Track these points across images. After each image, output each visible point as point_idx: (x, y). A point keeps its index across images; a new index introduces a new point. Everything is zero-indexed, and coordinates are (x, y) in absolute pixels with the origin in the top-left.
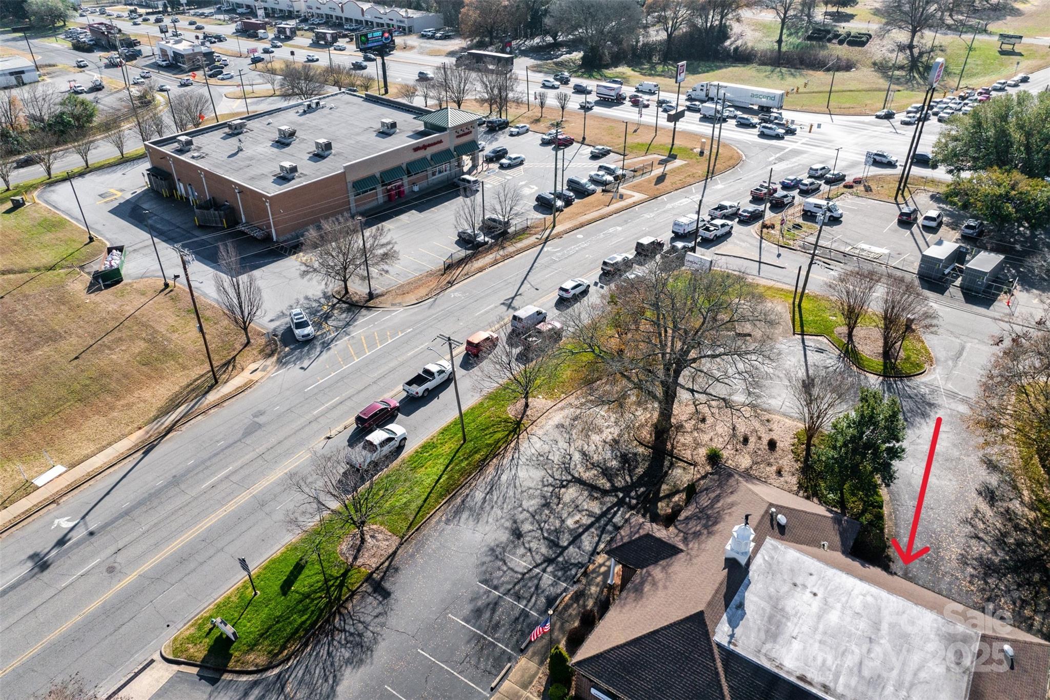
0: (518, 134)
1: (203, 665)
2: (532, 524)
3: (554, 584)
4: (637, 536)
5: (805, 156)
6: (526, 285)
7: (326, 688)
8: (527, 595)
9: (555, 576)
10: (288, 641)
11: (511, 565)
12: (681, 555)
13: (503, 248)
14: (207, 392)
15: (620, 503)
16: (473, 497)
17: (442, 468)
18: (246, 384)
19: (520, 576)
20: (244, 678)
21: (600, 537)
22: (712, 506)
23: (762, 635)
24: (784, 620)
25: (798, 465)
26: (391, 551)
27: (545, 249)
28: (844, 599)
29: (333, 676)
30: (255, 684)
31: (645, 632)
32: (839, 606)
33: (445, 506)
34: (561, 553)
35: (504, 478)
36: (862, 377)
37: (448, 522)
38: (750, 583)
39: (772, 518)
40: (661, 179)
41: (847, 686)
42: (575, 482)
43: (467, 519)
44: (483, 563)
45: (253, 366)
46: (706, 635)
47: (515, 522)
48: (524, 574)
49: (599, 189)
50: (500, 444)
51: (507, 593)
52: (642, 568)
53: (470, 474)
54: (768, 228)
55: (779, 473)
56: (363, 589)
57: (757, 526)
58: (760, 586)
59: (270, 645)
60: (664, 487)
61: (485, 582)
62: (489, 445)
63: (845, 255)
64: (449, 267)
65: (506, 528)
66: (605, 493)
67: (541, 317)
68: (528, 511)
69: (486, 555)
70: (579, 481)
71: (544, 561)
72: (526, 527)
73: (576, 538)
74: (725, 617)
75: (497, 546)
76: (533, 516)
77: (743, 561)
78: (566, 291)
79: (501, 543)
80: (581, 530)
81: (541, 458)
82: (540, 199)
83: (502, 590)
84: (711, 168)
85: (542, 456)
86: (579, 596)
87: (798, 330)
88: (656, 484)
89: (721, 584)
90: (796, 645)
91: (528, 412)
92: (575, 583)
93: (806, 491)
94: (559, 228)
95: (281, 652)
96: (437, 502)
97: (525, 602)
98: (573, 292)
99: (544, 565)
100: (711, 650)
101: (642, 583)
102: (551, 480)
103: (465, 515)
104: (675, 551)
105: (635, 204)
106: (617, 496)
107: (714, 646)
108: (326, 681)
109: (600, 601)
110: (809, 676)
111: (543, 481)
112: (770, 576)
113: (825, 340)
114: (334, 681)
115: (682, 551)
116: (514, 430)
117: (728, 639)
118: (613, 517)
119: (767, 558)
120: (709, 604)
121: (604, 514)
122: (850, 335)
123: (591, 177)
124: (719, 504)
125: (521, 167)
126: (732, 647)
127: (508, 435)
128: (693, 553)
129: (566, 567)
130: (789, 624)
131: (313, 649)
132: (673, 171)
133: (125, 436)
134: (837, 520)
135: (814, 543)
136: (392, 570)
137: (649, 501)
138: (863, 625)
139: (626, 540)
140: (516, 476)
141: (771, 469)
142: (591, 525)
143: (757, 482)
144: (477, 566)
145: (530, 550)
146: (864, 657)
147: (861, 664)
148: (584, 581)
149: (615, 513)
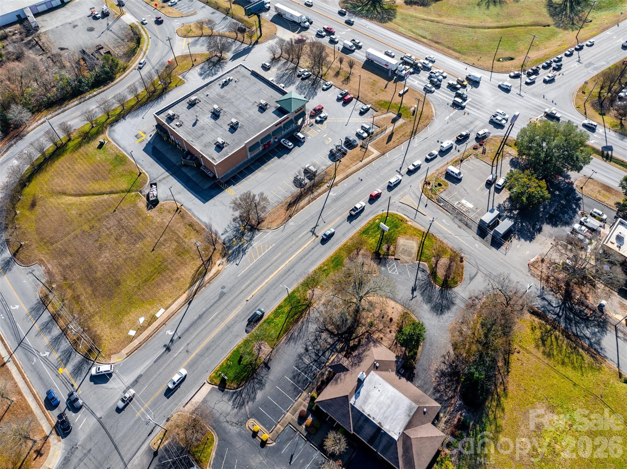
1: (219, 386)
2: (312, 346)
3: (316, 369)
6: (321, 219)
8: (308, 372)
9: (316, 366)
10: (242, 381)
11: (304, 361)
12: (349, 371)
13: (313, 193)
14: (204, 276)
15: (339, 340)
16: (294, 334)
17: (284, 319)
18: (217, 271)
19: (306, 366)
20: (231, 391)
21: (331, 353)
22: (362, 353)
23: (362, 402)
24: (369, 398)
25: (397, 329)
26: (269, 353)
27: (330, 194)
28: (386, 393)
29: (254, 392)
30: (235, 393)
32: (384, 395)
33: (285, 337)
34: (319, 359)
35: (304, 327)
36: (434, 287)
37: (286, 343)
38: (363, 386)
39: (375, 364)
40: (390, 137)
41: (379, 418)
43: (292, 343)
44: (296, 360)
45: (218, 262)
46: (348, 401)
47: (306, 345)
48: (308, 365)
50: (304, 311)
51: (303, 371)
52: (338, 373)
53: (293, 324)
54: (427, 184)
55: (390, 332)
56: (261, 365)
58: (365, 387)
59: (237, 382)
60: (354, 335)
61: (296, 367)
62: (300, 311)
63: (454, 208)
65: (304, 348)
66: (335, 335)
68: (311, 341)
69: (297, 357)
70: (327, 330)
71: (314, 361)
72: (310, 348)
73: (323, 354)
74: (354, 396)
76: (312, 344)
77: (362, 379)
79: (302, 353)
80: (326, 350)
81: (316, 319)
82: (331, 151)
83: (301, 370)
86: (322, 374)
87: (419, 258)
88: (351, 333)
89: (355, 386)
90: (370, 405)
91: (314, 297)
94: (337, 178)
95: (240, 384)
96: (283, 334)
97: (307, 375)
100: (348, 405)
101: (338, 378)
102: (319, 329)
103: (292, 341)
104: (347, 370)
105: (373, 160)
106: (338, 337)
107: (350, 404)
108: (253, 394)
109: (327, 379)
111: (316, 329)
112: (369, 384)
113: (427, 265)
114: (255, 394)
116: (309, 305)
117: (353, 402)
118: (336, 346)
119: (370, 378)
120: (350, 392)
121: (333, 344)
122: (436, 263)
123: (357, 133)
124: (364, 354)
125: (325, 123)
126: (354, 405)
127: (307, 307)
128: (352, 372)
129: (320, 363)
131: (249, 383)
132: (397, 128)
133: (180, 296)
134: (396, 362)
135: (387, 370)
136: (270, 359)
137: (348, 341)
138: (389, 401)
139: (336, 363)
140: (308, 327)
141: (388, 330)
142: (329, 348)
143: (378, 345)
144: (294, 361)
145: (310, 356)
146: (386, 410)
147: (384, 412)
148: (324, 369)
149: (337, 344)
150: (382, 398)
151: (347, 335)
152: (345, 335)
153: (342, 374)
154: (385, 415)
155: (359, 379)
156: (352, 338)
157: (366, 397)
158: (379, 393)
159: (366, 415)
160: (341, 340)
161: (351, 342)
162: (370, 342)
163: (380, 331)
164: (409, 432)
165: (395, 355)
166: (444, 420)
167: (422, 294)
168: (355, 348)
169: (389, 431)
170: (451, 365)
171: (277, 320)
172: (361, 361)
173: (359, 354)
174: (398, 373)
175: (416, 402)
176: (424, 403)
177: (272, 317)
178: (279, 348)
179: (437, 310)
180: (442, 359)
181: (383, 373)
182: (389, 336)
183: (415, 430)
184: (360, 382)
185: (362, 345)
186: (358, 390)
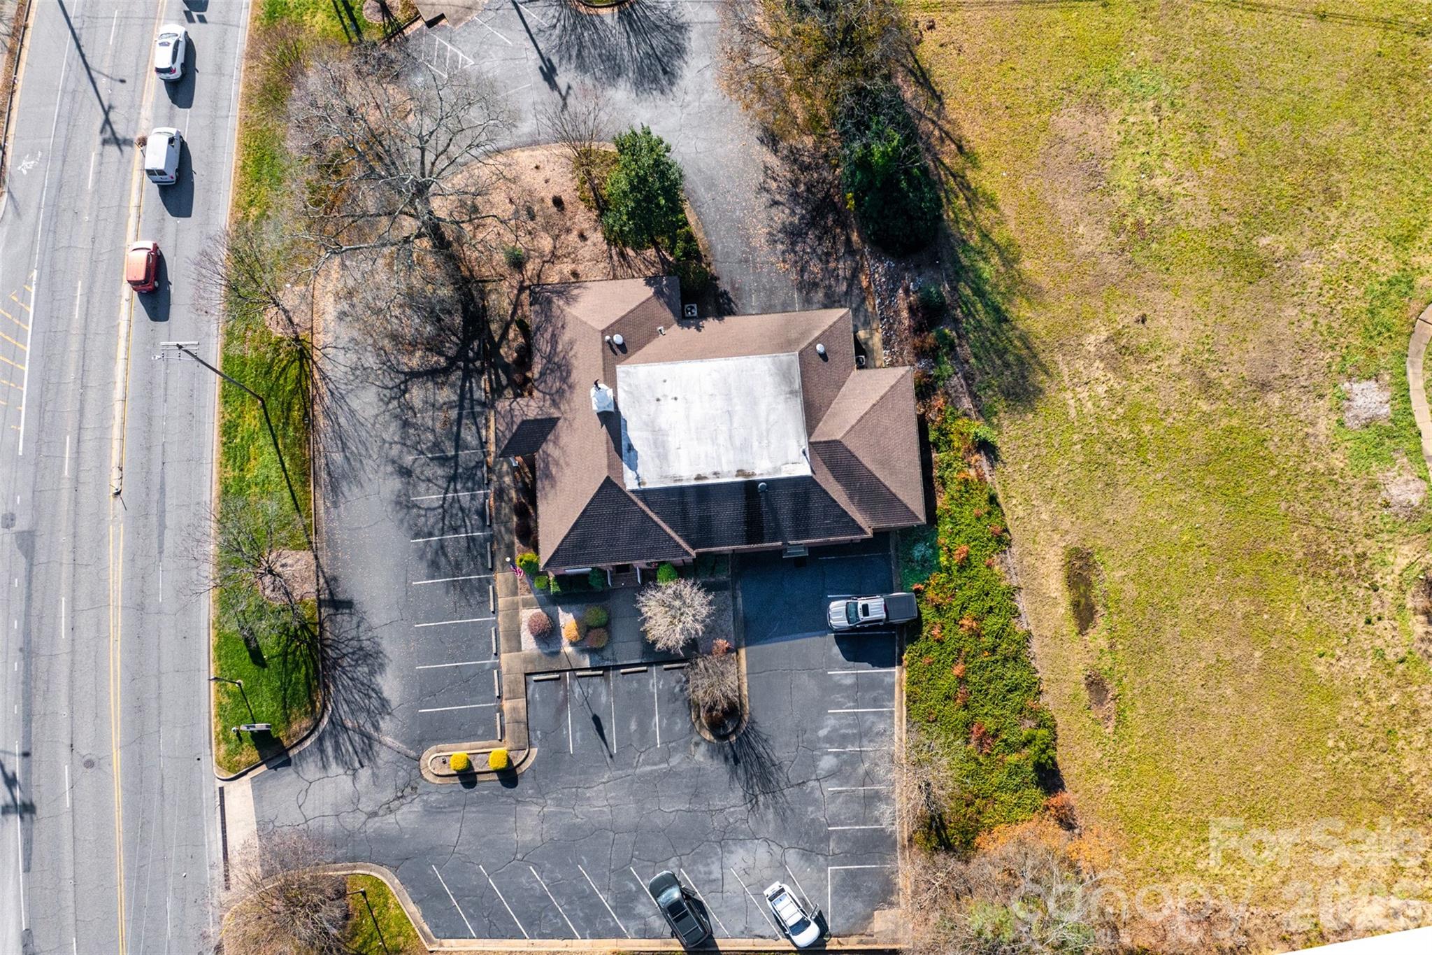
1: (265, 760)
2: (409, 453)
3: (473, 498)
4: (515, 427)
7: (375, 702)
8: (459, 523)
9: (468, 490)
10: (310, 697)
11: (425, 506)
12: (560, 423)
15: (467, 375)
16: (334, 462)
17: (272, 449)
19: (440, 510)
20: (308, 743)
21: (476, 424)
22: (554, 350)
23: (657, 461)
24: (665, 438)
25: (594, 215)
26: (314, 568)
29: (370, 690)
30: (320, 740)
31: (578, 515)
32: (696, 397)
33: (318, 488)
34: (457, 465)
35: (342, 420)
37: (335, 504)
38: (626, 422)
39: (611, 344)
41: (729, 462)
42: (411, 379)
43: (350, 489)
44: (401, 521)
46: (620, 491)
47: (394, 462)
48: (442, 506)
50: (304, 383)
51: (443, 532)
52: (537, 451)
53: (308, 439)
55: (582, 237)
56: (324, 615)
57: (604, 363)
58: (634, 419)
59: (300, 709)
60: (493, 327)
61: (417, 535)
62: (293, 393)
65: (391, 474)
66: (446, 371)
67: (177, 144)
68: (396, 443)
69: (397, 512)
70: (413, 375)
71: (449, 482)
72: (408, 459)
73: (458, 443)
74: (625, 466)
75: (399, 496)
76: (404, 444)
77: (612, 409)
78: (169, 70)
79: (400, 491)
80: (455, 429)
81: (358, 372)
83: (436, 532)
85: (356, 369)
86: (500, 493)
88: (483, 329)
89: (607, 443)
90: (683, 453)
91: (296, 321)
92: (488, 484)
93: (616, 245)
95: (314, 707)
96: (306, 492)
97: (463, 530)
99: (452, 487)
100: (630, 499)
101: (547, 466)
102: (387, 392)
103: (345, 487)
104: (553, 422)
106: (459, 368)
107: (630, 494)
108: (370, 697)
109: (521, 489)
110: (702, 473)
111: (382, 400)
112: (637, 405)
114: (376, 693)
115: (558, 419)
116: (303, 354)
117: (636, 482)
118: (472, 395)
119: (626, 388)
120: (610, 466)
121: (462, 397)
124: (560, 347)
126: (642, 487)
127: (302, 366)
128: (569, 416)
129: (470, 475)
130: (670, 439)
131: (336, 686)
134: (659, 293)
135: (652, 335)
136: (331, 581)
137: (490, 354)
138: (719, 403)
139: (508, 435)
140: (352, 412)
141: (573, 237)
142: (460, 416)
143: (575, 292)
144: (399, 528)
145: (429, 480)
146: (730, 430)
147: (730, 437)
148: (495, 478)
149: (471, 388)
150: (698, 412)
151: (476, 344)
152: (472, 350)
153: (549, 447)
154: (738, 443)
155: (600, 415)
156: (496, 339)
157: (655, 442)
158: (681, 406)
159: (693, 483)
160: (472, 370)
161: (502, 351)
162: (549, 301)
163: (554, 257)
164: (825, 432)
165: (641, 281)
166: (877, 339)
167: (582, 67)
168: (526, 355)
169: (778, 470)
170: (794, 196)
171: (254, 471)
172: (569, 373)
173: (549, 359)
174: (683, 319)
175: (785, 346)
176: (804, 335)
177: (231, 473)
178: (330, 532)
179: (655, 80)
180: (765, 198)
181: (648, 349)
182: (586, 251)
183: (835, 414)
184: (612, 420)
185: (538, 328)
186: (624, 443)
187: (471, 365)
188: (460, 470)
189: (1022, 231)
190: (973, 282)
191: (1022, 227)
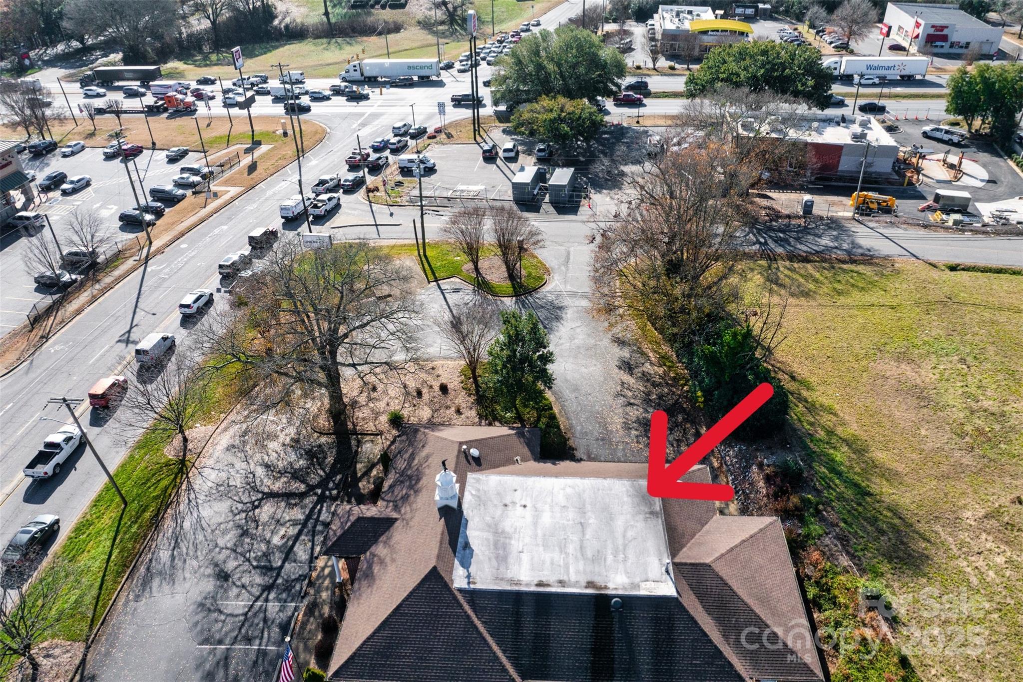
0: (73, 154)
2: (236, 559)
3: (282, 609)
4: (349, 524)
5: (385, 117)
6: (140, 314)
8: (256, 633)
9: (279, 600)
11: (228, 611)
12: (397, 524)
13: (98, 281)
15: (321, 499)
16: (158, 560)
17: (109, 543)
19: (242, 618)
21: (313, 541)
22: (409, 465)
23: (494, 563)
24: (507, 541)
25: (472, 399)
26: (77, 662)
27: (149, 269)
28: (549, 500)
31: (389, 612)
32: (547, 507)
33: (128, 583)
34: (278, 575)
35: (187, 525)
36: (499, 303)
37: (137, 598)
38: (467, 521)
39: (466, 454)
40: (252, 168)
41: (577, 572)
42: (267, 498)
44: (196, 624)
46: (446, 586)
47: (216, 565)
48: (246, 614)
49: (189, 192)
50: (169, 491)
51: (235, 641)
52: (365, 553)
53: (146, 536)
54: (373, 192)
55: (458, 412)
57: (456, 467)
58: (476, 519)
60: (359, 466)
61: (206, 641)
62: (156, 498)
63: (449, 199)
64: (36, 320)
65: (209, 576)
66: (302, 495)
67: (168, 343)
68: (227, 548)
69: (197, 614)
70: (271, 495)
71: (263, 591)
72: (231, 565)
73: (288, 553)
74: (456, 562)
75: (206, 598)
76: (235, 551)
77: (454, 504)
78: (188, 306)
79: (209, 593)
80: (290, 543)
81: (222, 488)
82: (123, 217)
83: (227, 641)
84: (300, 147)
85: (222, 485)
86: (312, 608)
87: (431, 278)
88: (350, 467)
89: (442, 534)
90: (525, 557)
91: (190, 446)
92: (303, 597)
93: (486, 419)
94: (156, 244)
96: (116, 582)
97: (257, 642)
98: (195, 306)
99: (264, 595)
100: (455, 598)
101: (370, 567)
102: (240, 506)
103: (156, 583)
104: (389, 523)
105: (233, 199)
106: (316, 494)
107: (456, 593)
109: (335, 603)
110: (544, 579)
111: (232, 511)
112: (482, 508)
113: (458, 280)
115: (396, 519)
116: (181, 471)
117: (466, 580)
118: (319, 516)
119: (474, 492)
120: (439, 557)
121: (308, 517)
122: (477, 269)
123: (175, 182)
124: (416, 462)
125: (90, 189)
126: (472, 586)
127: (175, 478)
128: (408, 516)
129: (288, 587)
130: (513, 542)
132: (262, 157)
134: (519, 435)
137: (349, 485)
138: (571, 514)
139: (339, 533)
140: (200, 518)
141: (451, 411)
142: (300, 533)
143: (442, 428)
144: (191, 630)
145: (243, 586)
146: (582, 541)
147: (582, 547)
148: (312, 591)
149: (320, 511)
150: (546, 519)
151: (338, 477)
152: (333, 481)
153: (380, 549)
154: (589, 554)
155: (440, 509)
156: (359, 475)
157: (496, 544)
158: (528, 513)
159: (533, 589)
160: (327, 497)
161: (360, 485)
164: (689, 554)
165: (506, 428)
169: (637, 586)
170: (647, 401)
171: (81, 562)
172: (418, 480)
173: (402, 473)
174: (541, 457)
178: (116, 625)
180: (621, 400)
181: (503, 469)
183: (700, 544)
184: (452, 516)
186: (461, 540)
187: (327, 493)
188: (280, 581)
189: (866, 431)
190: (827, 463)
191: (865, 428)
